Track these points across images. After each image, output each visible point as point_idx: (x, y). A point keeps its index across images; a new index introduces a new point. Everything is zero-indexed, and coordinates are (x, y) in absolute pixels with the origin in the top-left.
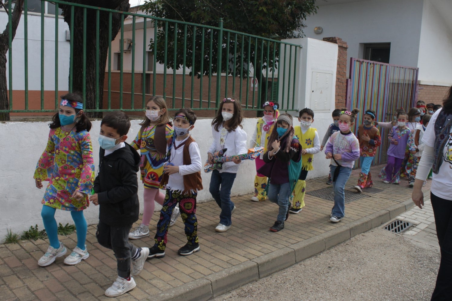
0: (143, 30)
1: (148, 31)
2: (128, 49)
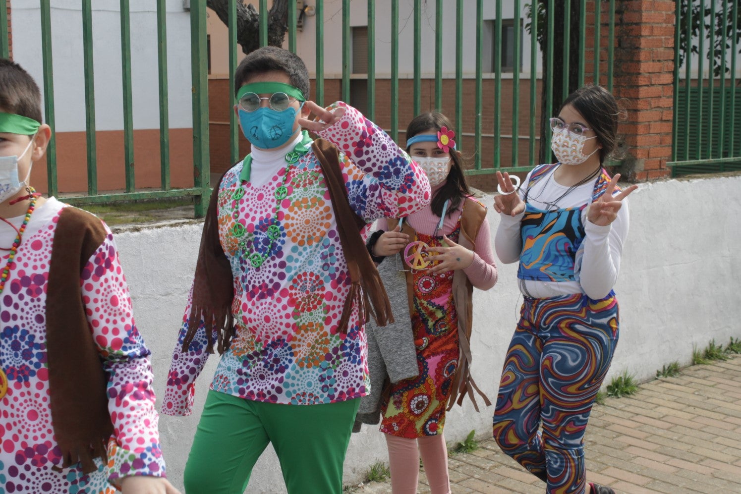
2: (299, 22)
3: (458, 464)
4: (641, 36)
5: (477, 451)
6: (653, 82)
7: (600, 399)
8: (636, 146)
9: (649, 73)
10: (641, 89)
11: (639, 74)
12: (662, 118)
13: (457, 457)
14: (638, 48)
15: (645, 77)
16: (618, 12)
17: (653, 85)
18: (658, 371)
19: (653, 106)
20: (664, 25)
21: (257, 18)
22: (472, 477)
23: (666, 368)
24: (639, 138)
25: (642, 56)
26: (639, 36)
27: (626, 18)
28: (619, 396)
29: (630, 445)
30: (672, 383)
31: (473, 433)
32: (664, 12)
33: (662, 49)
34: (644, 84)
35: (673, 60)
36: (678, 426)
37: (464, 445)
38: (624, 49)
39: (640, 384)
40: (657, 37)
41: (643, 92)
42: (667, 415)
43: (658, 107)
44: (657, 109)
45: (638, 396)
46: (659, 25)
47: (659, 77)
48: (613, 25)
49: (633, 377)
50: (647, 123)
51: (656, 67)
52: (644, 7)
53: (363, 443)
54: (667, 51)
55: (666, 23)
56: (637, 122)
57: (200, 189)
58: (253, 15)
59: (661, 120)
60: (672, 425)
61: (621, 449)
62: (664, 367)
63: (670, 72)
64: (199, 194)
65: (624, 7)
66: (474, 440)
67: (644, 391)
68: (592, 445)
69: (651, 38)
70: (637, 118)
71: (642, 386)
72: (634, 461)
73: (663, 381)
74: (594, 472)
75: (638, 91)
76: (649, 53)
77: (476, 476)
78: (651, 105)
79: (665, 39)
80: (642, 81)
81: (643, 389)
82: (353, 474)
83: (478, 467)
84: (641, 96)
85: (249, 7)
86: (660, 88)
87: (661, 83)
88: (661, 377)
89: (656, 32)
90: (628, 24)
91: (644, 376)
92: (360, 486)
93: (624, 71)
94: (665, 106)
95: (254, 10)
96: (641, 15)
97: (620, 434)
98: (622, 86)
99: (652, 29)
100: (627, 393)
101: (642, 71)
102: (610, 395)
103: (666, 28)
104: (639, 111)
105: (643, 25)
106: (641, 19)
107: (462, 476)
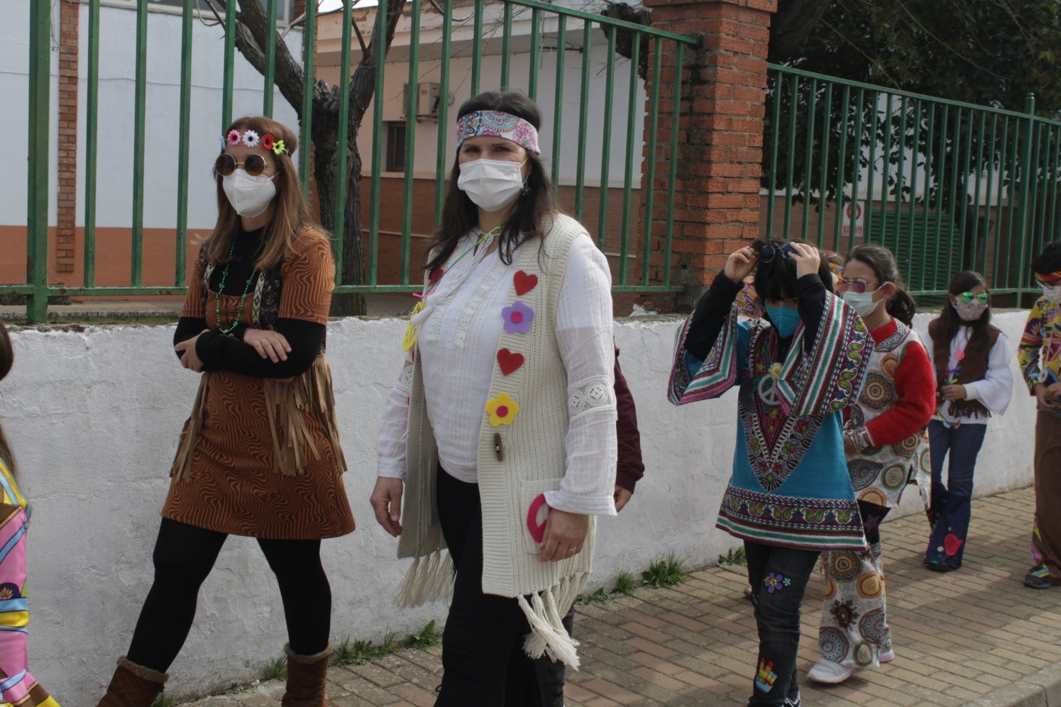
0: (500, 58)
1: (513, 60)
2: (434, 111)
3: (398, 663)
4: (713, 129)
5: (433, 648)
6: (730, 189)
7: (630, 589)
8: (703, 269)
9: (725, 177)
10: (711, 196)
11: (710, 177)
12: (741, 236)
13: (403, 654)
14: (709, 145)
15: (718, 182)
16: (687, 99)
17: (730, 193)
18: (720, 556)
19: (729, 218)
20: (749, 118)
21: (327, 97)
22: (410, 681)
23: (733, 553)
24: (707, 259)
25: (714, 156)
26: (711, 130)
27: (697, 105)
28: (658, 586)
29: (640, 651)
30: (735, 573)
31: (432, 623)
32: (748, 102)
33: (745, 149)
34: (716, 190)
35: (760, 164)
36: (715, 630)
37: (418, 638)
38: (693, 145)
39: (692, 572)
40: (739, 133)
41: (714, 201)
42: (707, 614)
43: (736, 221)
44: (736, 224)
45: (682, 587)
46: (742, 118)
47: (739, 183)
48: (678, 115)
49: (682, 561)
50: (720, 241)
51: (735, 170)
52: (718, 94)
53: (263, 628)
54: (753, 151)
55: (751, 116)
56: (705, 238)
57: (32, 286)
58: (323, 94)
59: (741, 238)
60: (706, 627)
61: (623, 656)
62: (730, 551)
63: (755, 178)
64: (31, 293)
65: (695, 92)
66: (435, 632)
67: (694, 581)
68: (589, 648)
69: (728, 133)
70: (706, 233)
71: (694, 575)
72: (634, 672)
73: (725, 570)
74: (574, 684)
75: (708, 199)
76: (725, 152)
77: (415, 680)
78: (726, 218)
79: (750, 135)
80: (712, 187)
81: (694, 578)
82: (245, 668)
83: (423, 668)
84: (710, 205)
85: (320, 84)
86: (740, 197)
87: (742, 190)
88: (725, 565)
89: (735, 126)
90: (699, 114)
91: (700, 562)
92: (253, 684)
93: (692, 173)
94: (748, 221)
95: (325, 87)
96: (714, 104)
97: (633, 636)
98: (690, 192)
99: (730, 122)
100: (667, 582)
101: (713, 173)
102: (646, 584)
103: (751, 122)
104: (708, 224)
105: (716, 117)
106: (714, 108)
107: (395, 679)
